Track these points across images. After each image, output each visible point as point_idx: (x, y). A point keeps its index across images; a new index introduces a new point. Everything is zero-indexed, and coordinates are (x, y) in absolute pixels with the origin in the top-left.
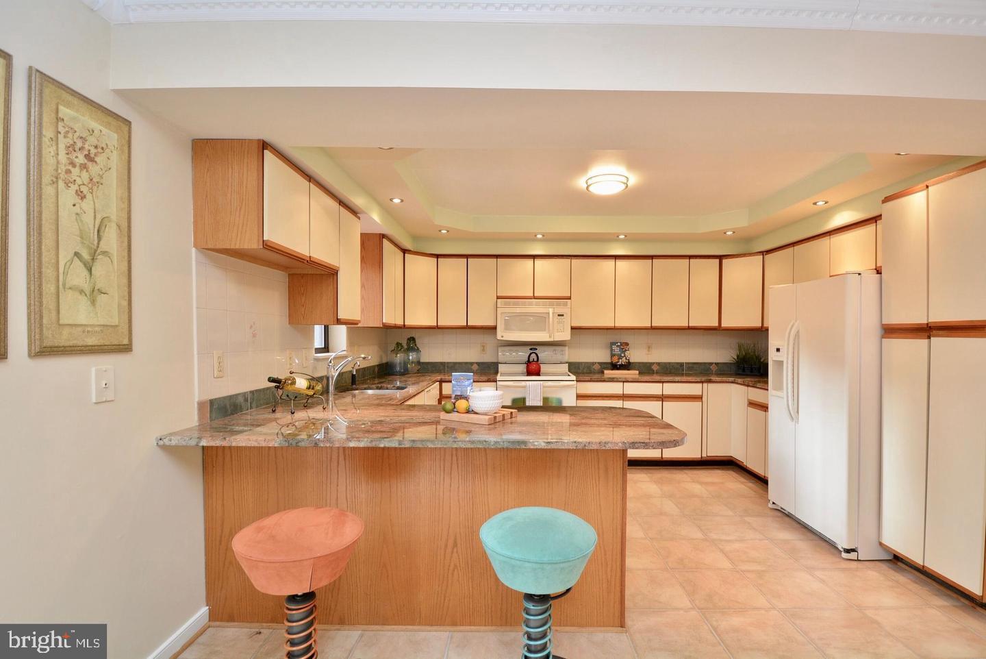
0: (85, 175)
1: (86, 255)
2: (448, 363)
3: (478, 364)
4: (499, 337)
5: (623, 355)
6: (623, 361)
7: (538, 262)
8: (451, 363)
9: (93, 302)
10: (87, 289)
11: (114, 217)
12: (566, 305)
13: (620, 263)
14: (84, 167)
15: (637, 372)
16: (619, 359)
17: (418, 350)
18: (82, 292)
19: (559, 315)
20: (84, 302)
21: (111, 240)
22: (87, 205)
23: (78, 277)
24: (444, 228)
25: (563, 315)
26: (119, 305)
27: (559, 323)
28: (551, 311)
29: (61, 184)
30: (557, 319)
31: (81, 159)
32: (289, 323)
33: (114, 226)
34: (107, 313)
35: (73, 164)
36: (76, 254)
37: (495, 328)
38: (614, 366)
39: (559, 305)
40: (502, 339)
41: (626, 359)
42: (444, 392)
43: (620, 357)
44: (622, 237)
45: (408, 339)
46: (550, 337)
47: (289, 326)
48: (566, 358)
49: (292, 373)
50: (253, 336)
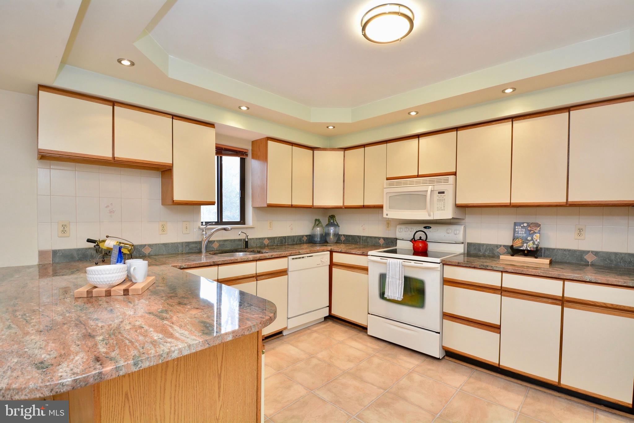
2: (363, 236)
3: (384, 239)
4: (385, 216)
5: (529, 238)
6: (530, 246)
7: (423, 140)
8: (364, 236)
12: (447, 181)
13: (519, 125)
15: (547, 261)
16: (523, 243)
17: (337, 225)
19: (439, 193)
24: (331, 124)
25: (443, 193)
27: (439, 200)
28: (430, 188)
30: (436, 196)
32: (162, 204)
37: (381, 207)
38: (515, 251)
39: (439, 182)
40: (387, 217)
41: (534, 243)
42: (335, 260)
43: (526, 241)
44: (509, 91)
45: (330, 216)
46: (429, 215)
47: (162, 206)
48: (460, 238)
49: (107, 237)
50: (111, 212)
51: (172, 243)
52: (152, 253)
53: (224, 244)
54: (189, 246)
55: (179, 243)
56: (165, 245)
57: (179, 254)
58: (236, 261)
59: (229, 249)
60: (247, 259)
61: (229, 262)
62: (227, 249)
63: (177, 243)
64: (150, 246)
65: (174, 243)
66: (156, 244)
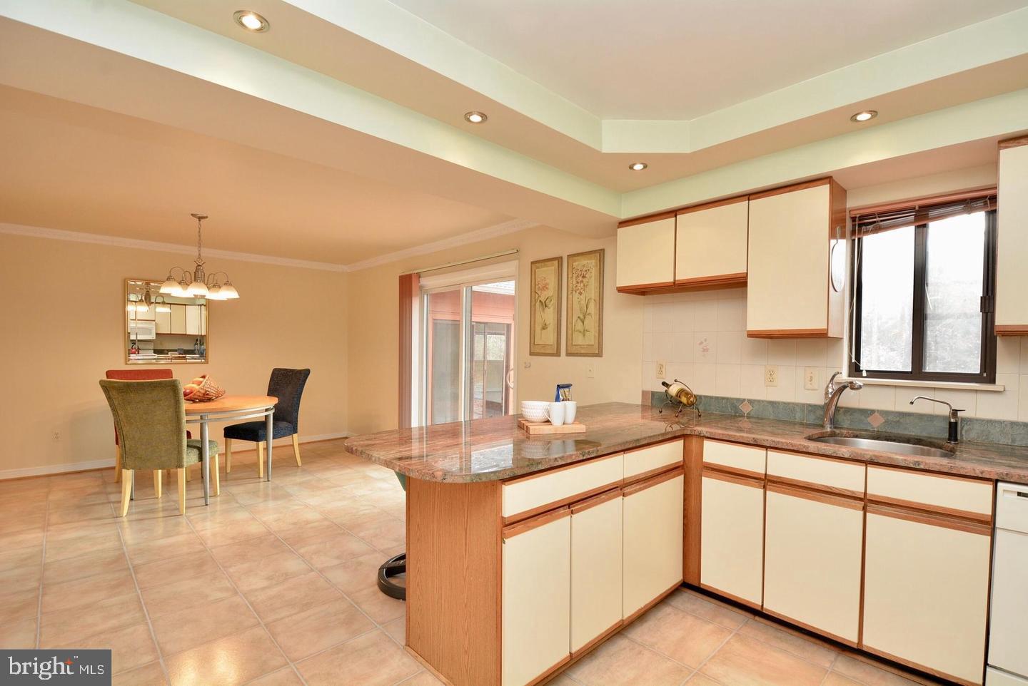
0: (582, 285)
1: (582, 317)
9: (584, 335)
10: (582, 331)
11: (593, 298)
14: (582, 281)
18: (580, 332)
20: (581, 335)
21: (592, 309)
22: (583, 297)
23: (579, 326)
26: (595, 336)
29: (574, 292)
31: (581, 279)
33: (593, 301)
34: (591, 339)
35: (578, 283)
36: (579, 317)
49: (676, 381)
50: (705, 350)
51: (785, 403)
52: (752, 413)
53: (898, 421)
54: (814, 412)
55: (797, 404)
56: (772, 403)
57: (795, 424)
58: (804, 450)
59: (914, 434)
60: (834, 453)
61: (786, 447)
62: (906, 433)
63: (793, 403)
64: (751, 402)
65: (789, 403)
66: (759, 401)
